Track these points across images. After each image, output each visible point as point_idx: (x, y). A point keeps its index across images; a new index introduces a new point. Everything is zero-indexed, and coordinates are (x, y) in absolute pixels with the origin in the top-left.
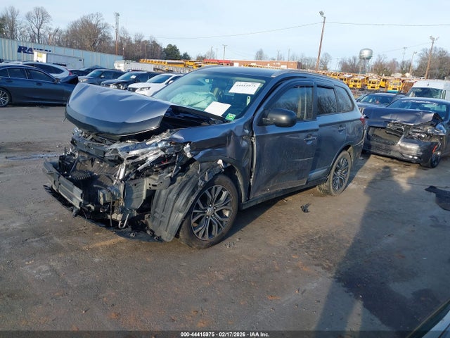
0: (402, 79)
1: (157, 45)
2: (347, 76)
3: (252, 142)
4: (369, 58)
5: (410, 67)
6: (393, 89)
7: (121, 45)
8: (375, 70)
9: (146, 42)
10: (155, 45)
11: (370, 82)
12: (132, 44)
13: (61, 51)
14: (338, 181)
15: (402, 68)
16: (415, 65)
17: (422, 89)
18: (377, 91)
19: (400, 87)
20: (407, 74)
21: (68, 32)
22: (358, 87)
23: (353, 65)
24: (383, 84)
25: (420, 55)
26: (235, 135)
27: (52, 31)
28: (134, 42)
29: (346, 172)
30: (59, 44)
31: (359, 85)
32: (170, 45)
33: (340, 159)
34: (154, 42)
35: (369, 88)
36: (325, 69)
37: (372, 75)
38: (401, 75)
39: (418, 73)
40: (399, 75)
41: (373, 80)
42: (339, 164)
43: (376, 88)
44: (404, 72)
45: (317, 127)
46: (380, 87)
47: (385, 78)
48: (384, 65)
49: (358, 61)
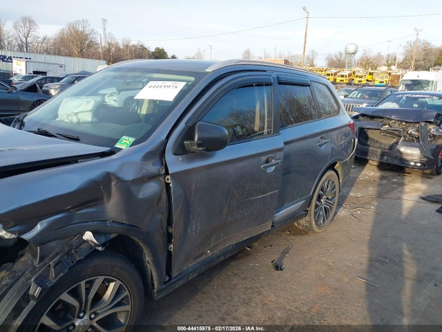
0: (389, 72)
1: (145, 48)
2: (333, 71)
3: (168, 185)
4: (354, 53)
5: (395, 60)
6: (380, 82)
7: (109, 50)
8: (361, 64)
9: (134, 46)
10: (143, 48)
11: (357, 77)
12: (119, 49)
13: (42, 58)
14: (322, 213)
15: (387, 61)
16: (400, 58)
17: (411, 81)
18: (364, 85)
19: (386, 79)
20: (393, 67)
21: (55, 39)
22: (345, 82)
23: (339, 61)
24: (369, 78)
25: (404, 47)
26: (119, 180)
27: (40, 40)
28: (122, 47)
29: (333, 198)
30: (47, 52)
31: (346, 80)
32: (157, 49)
33: (324, 183)
34: (142, 46)
35: (356, 82)
36: (312, 65)
37: (358, 69)
38: (387, 68)
39: (404, 66)
40: (385, 68)
41: (359, 74)
42: (322, 190)
43: (363, 82)
44: (389, 65)
45: (282, 145)
46: (367, 80)
47: (372, 71)
48: (370, 59)
49: (344, 56)
